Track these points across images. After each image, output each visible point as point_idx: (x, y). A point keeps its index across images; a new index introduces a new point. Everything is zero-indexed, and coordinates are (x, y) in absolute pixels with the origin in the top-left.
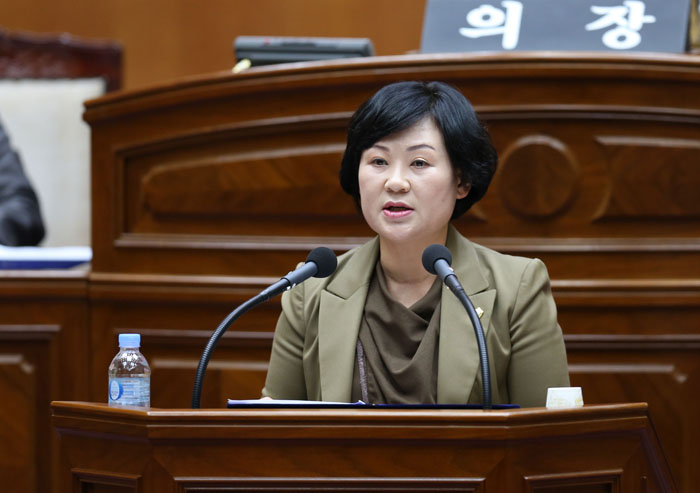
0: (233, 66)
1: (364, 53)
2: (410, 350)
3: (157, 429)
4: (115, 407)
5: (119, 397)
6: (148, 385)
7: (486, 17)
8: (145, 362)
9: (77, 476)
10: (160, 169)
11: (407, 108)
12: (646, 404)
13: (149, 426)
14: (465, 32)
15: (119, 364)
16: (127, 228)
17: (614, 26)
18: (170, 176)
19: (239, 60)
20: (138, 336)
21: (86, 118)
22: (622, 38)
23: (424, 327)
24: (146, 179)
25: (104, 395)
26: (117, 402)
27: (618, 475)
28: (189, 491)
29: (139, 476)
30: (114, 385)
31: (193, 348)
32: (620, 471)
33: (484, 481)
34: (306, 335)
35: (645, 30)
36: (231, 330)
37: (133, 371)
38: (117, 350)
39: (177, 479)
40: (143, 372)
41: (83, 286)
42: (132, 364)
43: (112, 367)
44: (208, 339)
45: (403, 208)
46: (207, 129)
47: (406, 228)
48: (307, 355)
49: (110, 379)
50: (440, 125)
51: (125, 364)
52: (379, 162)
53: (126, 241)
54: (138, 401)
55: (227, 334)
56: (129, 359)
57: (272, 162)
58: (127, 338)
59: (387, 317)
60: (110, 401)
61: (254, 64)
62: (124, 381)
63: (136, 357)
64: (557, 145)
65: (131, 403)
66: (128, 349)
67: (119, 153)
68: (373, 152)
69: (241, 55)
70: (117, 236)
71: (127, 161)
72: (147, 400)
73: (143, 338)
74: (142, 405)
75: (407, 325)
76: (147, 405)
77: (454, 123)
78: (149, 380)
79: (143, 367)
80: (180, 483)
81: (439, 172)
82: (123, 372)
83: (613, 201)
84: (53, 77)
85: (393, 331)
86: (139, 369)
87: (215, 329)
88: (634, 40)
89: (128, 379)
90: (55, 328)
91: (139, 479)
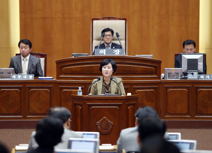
1: (88, 55)
2: (108, 89)
4: (78, 95)
6: (82, 93)
7: (102, 51)
8: (82, 90)
10: (64, 68)
11: (108, 62)
12: (138, 95)
14: (100, 53)
17: (116, 52)
19: (73, 56)
21: (56, 63)
22: (117, 54)
23: (109, 86)
32: (136, 102)
34: (96, 87)
35: (119, 53)
39: (87, 103)
43: (78, 91)
45: (107, 73)
47: (108, 75)
48: (96, 90)
50: (111, 64)
52: (104, 68)
53: (61, 76)
59: (105, 86)
61: (75, 56)
66: (80, 89)
68: (104, 67)
70: (59, 76)
71: (61, 67)
74: (81, 95)
75: (108, 86)
77: (113, 63)
81: (111, 69)
82: (80, 91)
85: (106, 87)
88: (118, 54)
90: (52, 86)
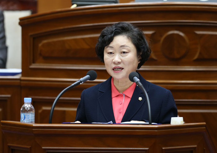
0: (71, 6)
1: (116, 2)
3: (36, 130)
4: (23, 123)
5: (24, 119)
6: (34, 115)
8: (33, 108)
9: (9, 147)
12: (205, 123)
13: (33, 129)
15: (24, 108)
16: (34, 62)
18: (49, 44)
19: (73, 4)
20: (31, 98)
21: (20, 24)
24: (40, 45)
25: (19, 119)
26: (23, 121)
27: (195, 148)
28: (47, 152)
29: (30, 147)
30: (22, 115)
31: (50, 103)
32: (196, 146)
33: (149, 149)
36: (62, 97)
37: (29, 111)
38: (23, 103)
39: (43, 148)
40: (32, 111)
41: (19, 81)
42: (29, 108)
43: (21, 109)
44: (54, 100)
46: (61, 28)
49: (21, 113)
51: (26, 108)
53: (33, 66)
54: (31, 121)
55: (61, 98)
56: (28, 106)
57: (83, 39)
58: (27, 99)
60: (21, 121)
61: (78, 5)
62: (26, 114)
63: (30, 106)
64: (181, 34)
65: (28, 121)
66: (27, 103)
67: (31, 36)
69: (73, 2)
70: (30, 65)
71: (34, 38)
72: (34, 121)
73: (32, 99)
74: (32, 122)
76: (34, 122)
78: (34, 114)
79: (32, 109)
80: (44, 149)
83: (200, 53)
84: (13, 10)
86: (31, 110)
87: (56, 96)
89: (27, 113)
90: (9, 96)
91: (30, 148)
